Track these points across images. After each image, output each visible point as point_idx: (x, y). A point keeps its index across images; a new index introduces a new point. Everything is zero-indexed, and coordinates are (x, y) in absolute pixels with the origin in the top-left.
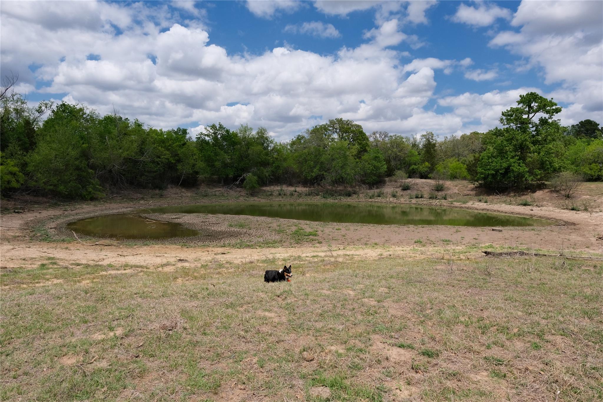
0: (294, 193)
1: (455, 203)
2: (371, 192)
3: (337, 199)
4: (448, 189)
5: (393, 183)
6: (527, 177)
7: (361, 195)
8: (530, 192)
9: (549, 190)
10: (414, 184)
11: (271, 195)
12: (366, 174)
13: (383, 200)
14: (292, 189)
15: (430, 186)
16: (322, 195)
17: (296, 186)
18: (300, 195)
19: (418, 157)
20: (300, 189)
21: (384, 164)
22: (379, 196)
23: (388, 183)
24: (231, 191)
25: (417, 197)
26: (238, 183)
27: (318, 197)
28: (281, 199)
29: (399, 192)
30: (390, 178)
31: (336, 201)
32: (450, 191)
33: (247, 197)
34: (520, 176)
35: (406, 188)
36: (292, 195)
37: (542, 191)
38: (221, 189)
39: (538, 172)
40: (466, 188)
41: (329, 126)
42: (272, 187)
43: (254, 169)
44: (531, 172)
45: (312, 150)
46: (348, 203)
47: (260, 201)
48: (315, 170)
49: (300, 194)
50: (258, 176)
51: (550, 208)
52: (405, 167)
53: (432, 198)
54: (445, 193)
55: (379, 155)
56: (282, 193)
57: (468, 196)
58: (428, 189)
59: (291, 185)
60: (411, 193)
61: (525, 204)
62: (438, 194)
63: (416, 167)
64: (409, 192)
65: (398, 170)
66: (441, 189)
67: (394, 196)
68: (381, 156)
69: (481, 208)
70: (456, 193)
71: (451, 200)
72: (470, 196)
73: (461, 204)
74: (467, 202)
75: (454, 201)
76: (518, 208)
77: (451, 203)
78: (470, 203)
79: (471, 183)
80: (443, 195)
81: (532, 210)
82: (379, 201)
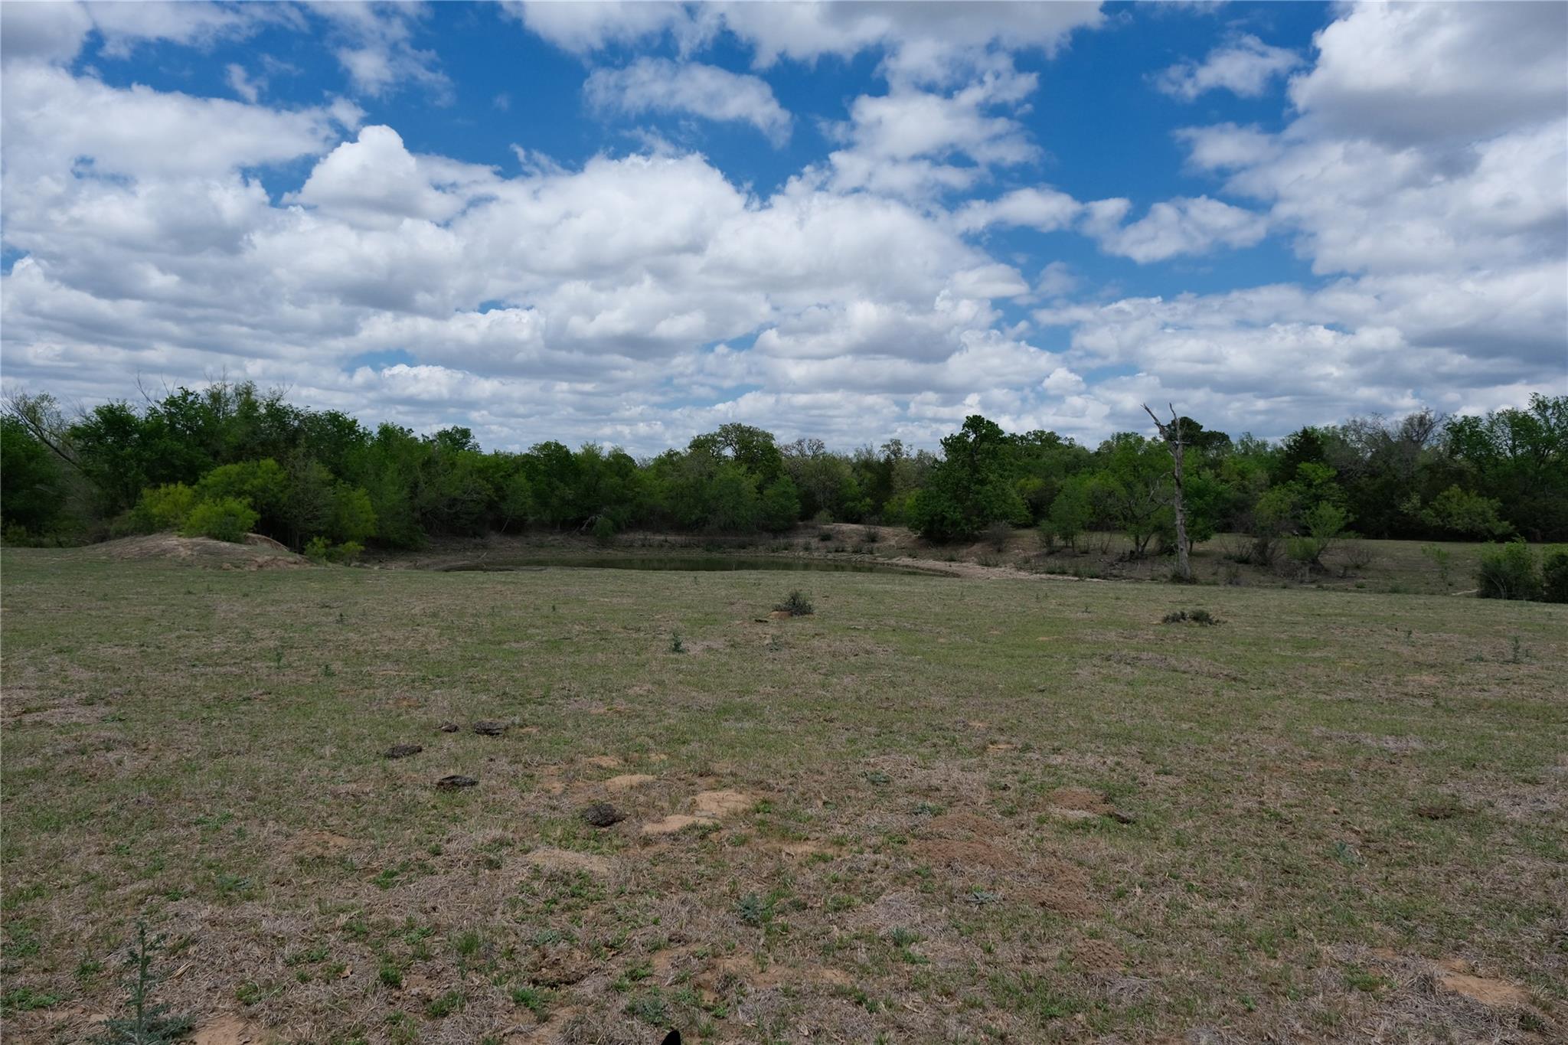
0: (664, 543)
1: (879, 558)
2: (775, 543)
3: (725, 552)
4: (884, 539)
5: (810, 530)
6: (962, 526)
7: (761, 547)
10: (838, 532)
11: (630, 546)
12: (769, 517)
13: (791, 555)
14: (660, 537)
15: (862, 534)
16: (705, 546)
17: (667, 534)
18: (673, 547)
19: (858, 489)
21: (797, 503)
22: (786, 549)
23: (801, 530)
24: (572, 540)
25: (837, 551)
26: (583, 528)
27: (699, 550)
28: (646, 552)
29: (814, 542)
30: (806, 522)
32: (885, 542)
33: (599, 549)
34: (955, 524)
35: (826, 538)
36: (661, 546)
38: (558, 537)
39: (975, 518)
41: (720, 435)
43: (606, 509)
44: (968, 520)
45: (691, 480)
47: (617, 554)
48: (695, 510)
49: (673, 545)
50: (613, 520)
51: (970, 565)
52: (838, 504)
53: (855, 552)
54: (876, 545)
55: (789, 490)
56: (647, 543)
57: (902, 550)
58: (856, 539)
59: (659, 531)
60: (830, 544)
61: (952, 560)
62: (866, 547)
63: (852, 504)
64: (828, 543)
65: (821, 509)
66: (873, 539)
67: (807, 548)
68: (792, 490)
69: (904, 564)
70: (890, 545)
71: (877, 554)
72: (904, 550)
73: (885, 560)
74: (894, 557)
75: (879, 556)
76: (940, 564)
77: (875, 559)
78: (896, 559)
79: (911, 531)
80: (872, 548)
81: (951, 567)
82: (784, 555)
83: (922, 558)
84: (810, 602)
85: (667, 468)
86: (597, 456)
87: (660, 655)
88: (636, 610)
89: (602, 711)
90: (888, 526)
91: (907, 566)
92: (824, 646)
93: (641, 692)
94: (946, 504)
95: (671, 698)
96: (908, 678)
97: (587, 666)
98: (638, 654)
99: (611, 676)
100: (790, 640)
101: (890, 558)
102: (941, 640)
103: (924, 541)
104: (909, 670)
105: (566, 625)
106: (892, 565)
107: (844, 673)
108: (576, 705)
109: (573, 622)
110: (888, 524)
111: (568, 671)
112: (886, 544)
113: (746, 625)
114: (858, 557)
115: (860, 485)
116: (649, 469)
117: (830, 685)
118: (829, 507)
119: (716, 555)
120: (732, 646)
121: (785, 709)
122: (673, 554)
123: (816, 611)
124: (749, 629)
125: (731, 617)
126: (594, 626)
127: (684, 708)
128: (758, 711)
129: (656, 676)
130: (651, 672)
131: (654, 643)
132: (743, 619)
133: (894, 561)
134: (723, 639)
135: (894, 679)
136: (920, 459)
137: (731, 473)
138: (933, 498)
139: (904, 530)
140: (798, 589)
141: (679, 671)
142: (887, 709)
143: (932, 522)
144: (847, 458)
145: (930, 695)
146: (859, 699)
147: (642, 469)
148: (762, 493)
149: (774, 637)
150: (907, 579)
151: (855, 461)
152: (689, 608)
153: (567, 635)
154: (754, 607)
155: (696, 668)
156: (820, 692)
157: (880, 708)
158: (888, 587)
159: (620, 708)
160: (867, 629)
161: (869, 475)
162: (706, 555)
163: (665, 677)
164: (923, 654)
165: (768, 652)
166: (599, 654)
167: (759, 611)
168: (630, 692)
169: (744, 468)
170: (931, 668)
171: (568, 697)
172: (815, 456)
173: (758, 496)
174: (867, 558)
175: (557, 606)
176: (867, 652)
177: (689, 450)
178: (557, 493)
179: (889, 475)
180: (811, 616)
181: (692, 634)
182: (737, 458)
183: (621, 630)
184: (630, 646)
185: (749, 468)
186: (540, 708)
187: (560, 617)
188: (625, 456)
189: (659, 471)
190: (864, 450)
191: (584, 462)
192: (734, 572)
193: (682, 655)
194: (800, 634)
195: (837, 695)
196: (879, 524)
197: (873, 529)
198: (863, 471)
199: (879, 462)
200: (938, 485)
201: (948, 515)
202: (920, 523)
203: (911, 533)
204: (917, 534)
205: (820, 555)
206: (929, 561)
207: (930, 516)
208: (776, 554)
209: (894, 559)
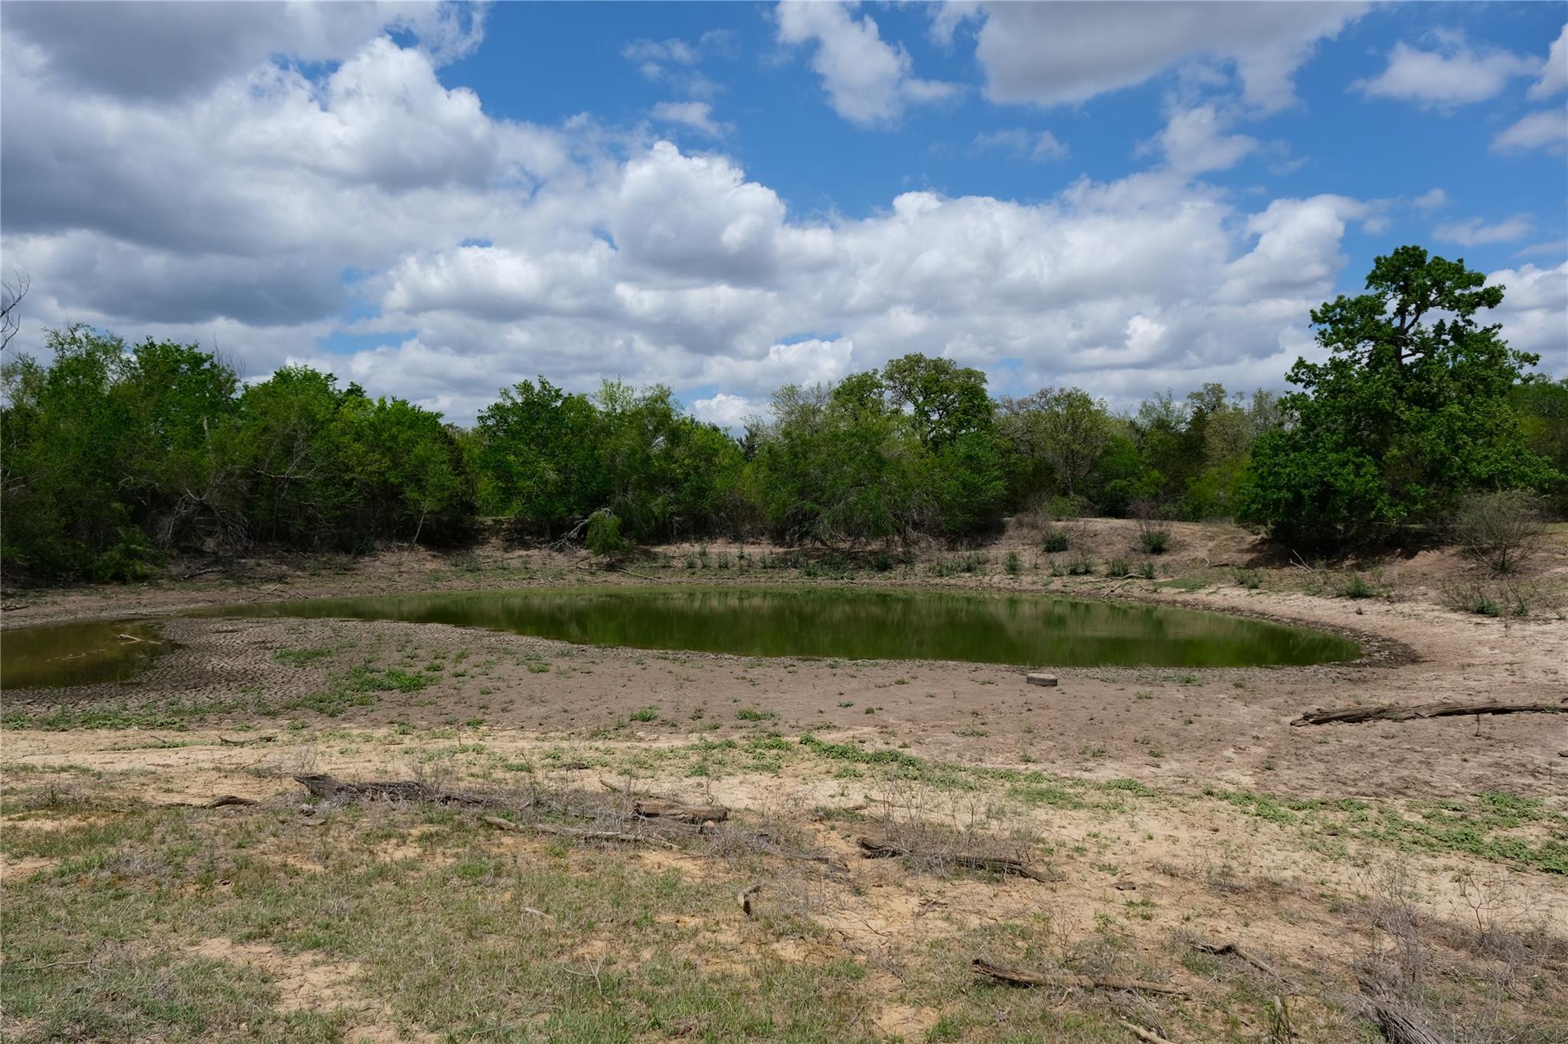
0: (734, 560)
1: (1165, 590)
2: (949, 558)
3: (842, 578)
4: (1182, 546)
5: (1027, 531)
6: (1381, 509)
7: (918, 567)
8: (1400, 555)
9: (1460, 548)
10: (1083, 534)
13: (974, 581)
14: (735, 550)
15: (1132, 538)
17: (751, 543)
19: (1135, 458)
20: (760, 550)
21: (997, 478)
22: (969, 569)
23: (1010, 533)
25: (1074, 572)
27: (795, 572)
28: (686, 579)
29: (1027, 556)
30: (1019, 517)
31: (838, 583)
32: (1184, 554)
34: (1360, 504)
35: (1055, 545)
37: (1438, 553)
38: (534, 552)
39: (1417, 490)
40: (1239, 542)
42: (686, 546)
44: (1397, 494)
46: (877, 590)
51: (1421, 607)
53: (1113, 575)
54: (1164, 559)
57: (1219, 569)
58: (1121, 547)
60: (1060, 559)
61: (1357, 594)
62: (1140, 562)
63: (1122, 483)
65: (1058, 490)
66: (1157, 547)
67: (1013, 568)
69: (1226, 604)
70: (1194, 560)
71: (1162, 580)
72: (1226, 569)
73: (1180, 593)
74: (1201, 587)
75: (1166, 585)
76: (1327, 607)
77: (1155, 591)
78: (1207, 591)
79: (1244, 527)
80: (1151, 566)
81: (1361, 613)
82: (960, 583)
83: (1272, 588)
90: (1192, 520)
101: (1193, 588)
103: (1275, 549)
110: (1195, 515)
112: (1185, 556)
114: (1116, 584)
115: (1140, 450)
119: (821, 583)
133: (1201, 595)
139: (1228, 528)
143: (1294, 504)
174: (1138, 588)
197: (1156, 527)
201: (1340, 484)
202: (1265, 506)
203: (1243, 532)
204: (1258, 534)
205: (1034, 583)
206: (1293, 597)
207: (1289, 490)
208: (944, 580)
209: (1202, 591)
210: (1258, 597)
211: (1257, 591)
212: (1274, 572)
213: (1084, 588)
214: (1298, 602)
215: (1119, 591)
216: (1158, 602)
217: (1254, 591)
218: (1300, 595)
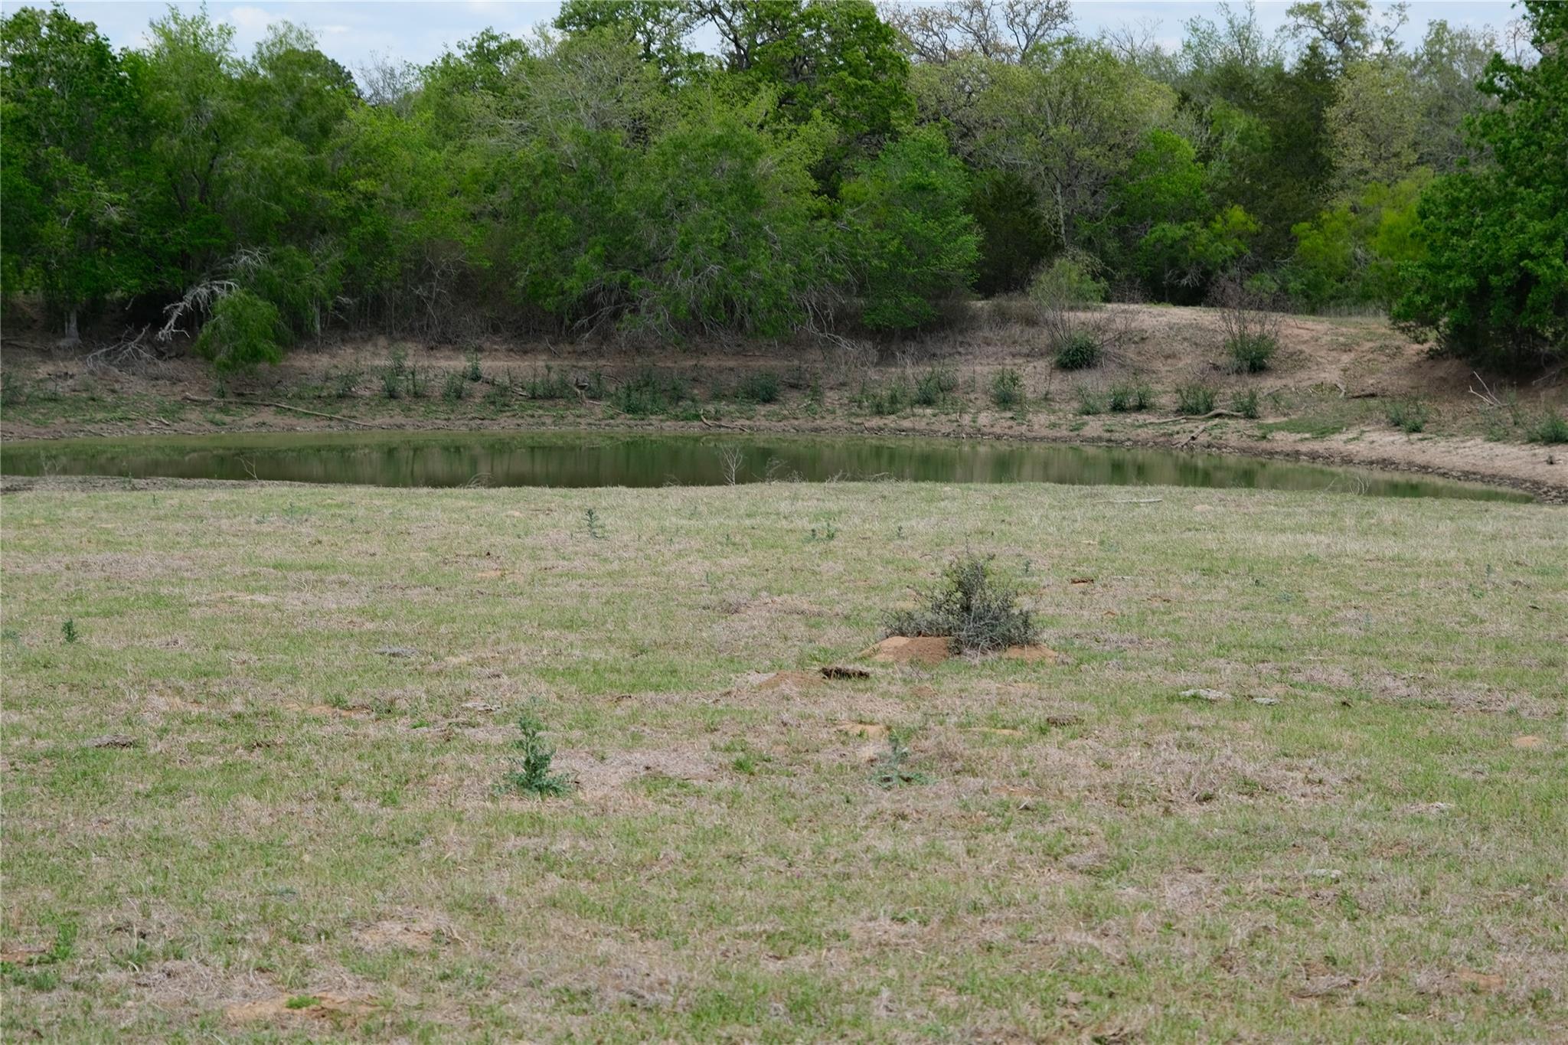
0: (467, 385)
1: (1279, 436)
2: (885, 381)
3: (697, 417)
4: (1298, 361)
5: (1016, 330)
7: (831, 397)
10: (1124, 337)
11: (341, 397)
12: (864, 282)
13: (943, 424)
14: (454, 363)
15: (1212, 346)
16: (622, 393)
17: (479, 349)
18: (500, 398)
19: (1199, 176)
20: (502, 364)
21: (967, 228)
22: (928, 402)
23: (983, 331)
24: (124, 376)
25: (1118, 408)
26: (165, 333)
27: (600, 408)
28: (400, 419)
30: (1001, 300)
31: (695, 428)
32: (1302, 375)
33: (223, 410)
35: (1076, 359)
36: (456, 395)
38: (73, 368)
40: (1393, 356)
43: (248, 259)
45: (568, 147)
47: (292, 429)
48: (582, 261)
49: (503, 391)
50: (275, 297)
52: (1121, 232)
53: (1188, 411)
54: (1268, 384)
55: (934, 177)
56: (403, 385)
57: (1365, 403)
58: (1189, 362)
59: (446, 339)
60: (1094, 382)
62: (1231, 390)
63: (1174, 231)
64: (1088, 380)
65: (1059, 248)
66: (1255, 361)
67: (1006, 399)
68: (949, 179)
69: (1374, 456)
70: (1319, 386)
71: (1270, 421)
72: (1373, 402)
73: (1302, 440)
74: (1336, 430)
75: (1278, 428)
76: (1513, 456)
77: (1264, 437)
78: (1344, 437)
79: (1403, 330)
80: (1253, 396)
81: (1551, 463)
82: (922, 425)
83: (1441, 430)
84: (1024, 603)
85: (476, 103)
86: (209, 63)
87: (471, 804)
88: (377, 637)
89: (268, 1009)
90: (1313, 311)
91: (1385, 463)
92: (1084, 764)
93: (410, 941)
94: (1537, 227)
95: (520, 962)
96: (1403, 882)
97: (203, 846)
98: (389, 799)
99: (297, 883)
100: (958, 743)
101: (1322, 433)
102: (1525, 741)
103: (1449, 367)
104: (1406, 854)
105: (116, 693)
106: (1328, 459)
107: (1163, 865)
108: (174, 991)
109: (145, 684)
110: (1314, 302)
111: (135, 866)
112: (1306, 379)
113: (788, 688)
114: (1198, 427)
115: (1205, 158)
116: (404, 106)
117: (1113, 910)
118: (1088, 244)
119: (661, 427)
120: (740, 766)
121: (947, 999)
122: (503, 426)
123: (1048, 635)
124: (798, 706)
125: (733, 659)
126: (223, 699)
127: (576, 999)
128: (849, 1010)
129: (463, 882)
130: (441, 868)
131: (449, 759)
132: (777, 665)
133: (1337, 443)
134: (706, 739)
135: (1351, 886)
136: (1434, 57)
137: (716, 120)
138: (1487, 204)
139: (1373, 327)
140: (980, 549)
141: (547, 863)
142: (1329, 998)
143: (1480, 296)
144: (1155, 58)
145: (1492, 944)
146: (1223, 961)
147: (379, 109)
148: (833, 192)
149: (894, 735)
150: (1390, 511)
151: (1185, 66)
152: (569, 626)
153: (125, 733)
154: (814, 620)
155: (610, 849)
156: (1078, 937)
157: (1302, 994)
158: (1317, 543)
159: (335, 999)
160: (1243, 700)
161: (1241, 121)
162: (624, 426)
163: (495, 884)
164: (1461, 792)
165: (874, 791)
166: (248, 802)
167: (833, 635)
168: (371, 940)
169: (766, 98)
170: (1489, 847)
171: (143, 959)
172: (1035, 50)
173: (820, 203)
174: (1235, 433)
175: (80, 624)
176: (1248, 787)
177: (557, 36)
178: (62, 200)
179: (1318, 119)
180: (1028, 654)
181: (587, 724)
182: (740, 62)
183: (324, 710)
184: (358, 769)
185: (785, 99)
186: (41, 1000)
187: (93, 666)
188: (314, 60)
189: (446, 113)
190: (1222, 28)
191: (160, 85)
192: (732, 491)
193: (552, 802)
194: (992, 719)
195: (1139, 946)
196: (1280, 302)
197: (1258, 325)
198: (1216, 105)
199: (1277, 74)
200: (1504, 158)
201: (1542, 271)
202: (1437, 299)
203: (1400, 339)
204: (1425, 341)
205: (1054, 425)
206: (1469, 444)
207: (1473, 275)
208: (890, 421)
209: (1336, 436)
210: (1419, 445)
211: (1420, 436)
212: (1445, 408)
213: (1144, 434)
214: (1476, 451)
215: (1203, 439)
216: (1271, 454)
217: (1415, 436)
218: (1479, 440)
